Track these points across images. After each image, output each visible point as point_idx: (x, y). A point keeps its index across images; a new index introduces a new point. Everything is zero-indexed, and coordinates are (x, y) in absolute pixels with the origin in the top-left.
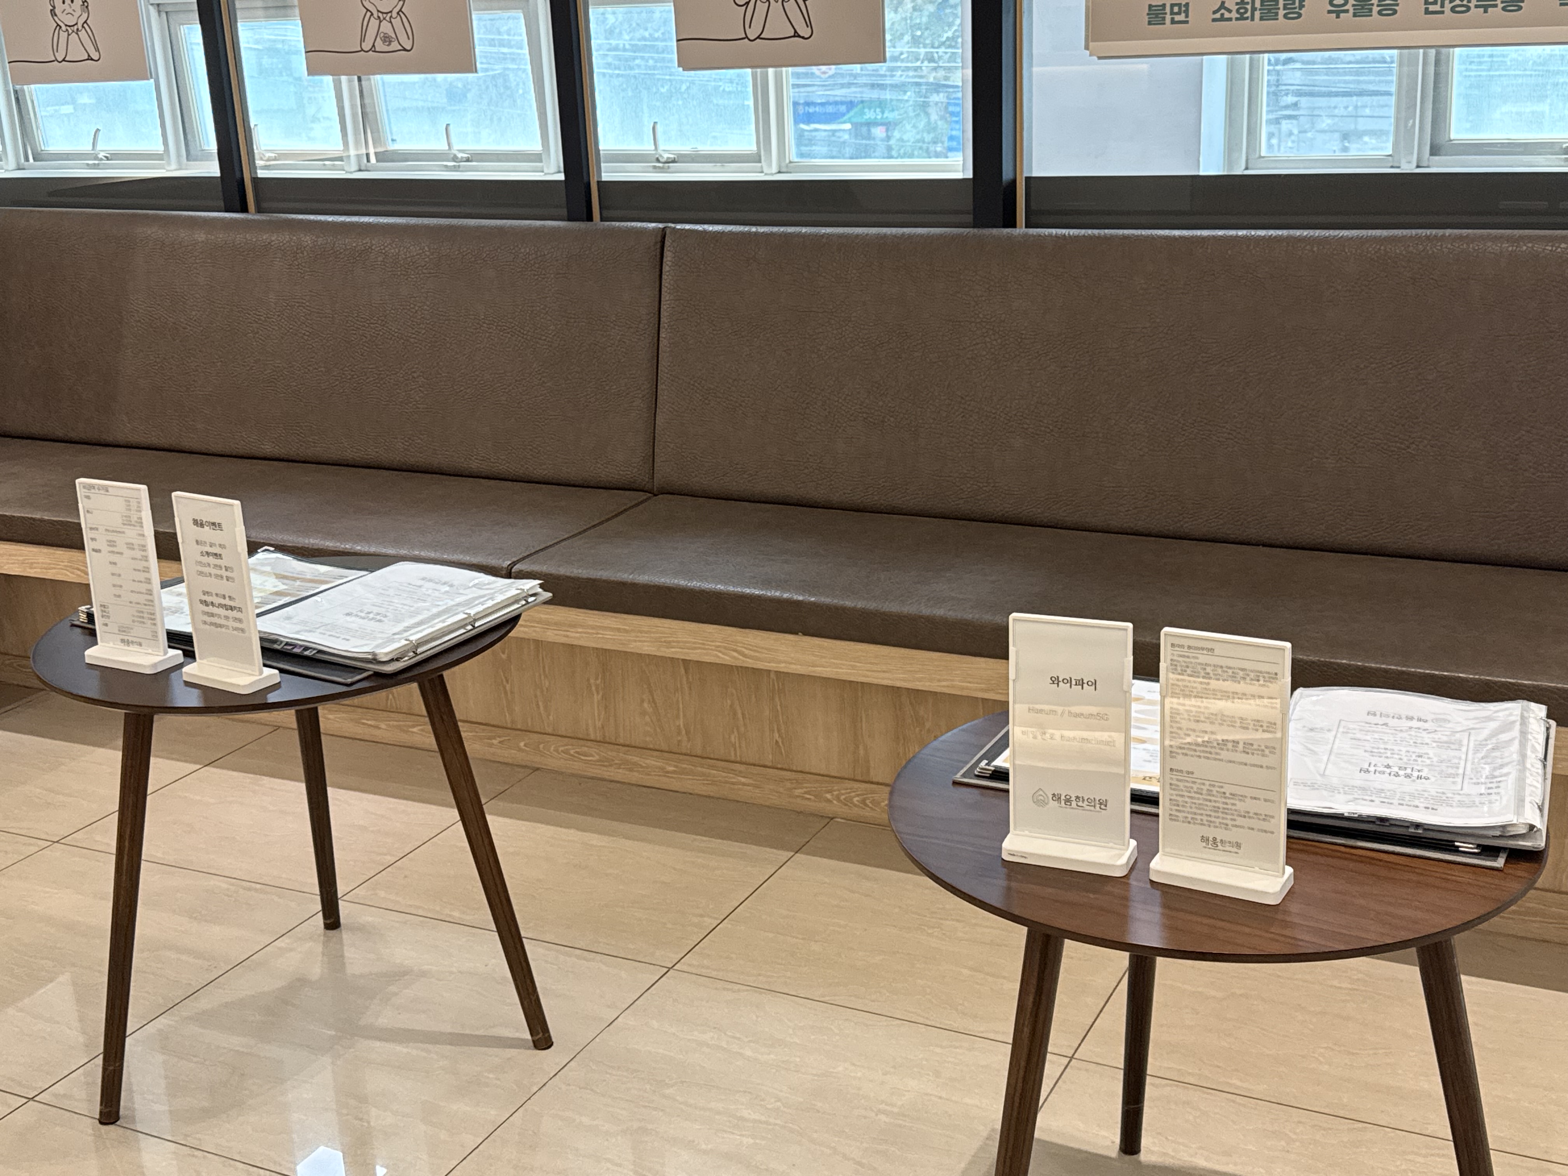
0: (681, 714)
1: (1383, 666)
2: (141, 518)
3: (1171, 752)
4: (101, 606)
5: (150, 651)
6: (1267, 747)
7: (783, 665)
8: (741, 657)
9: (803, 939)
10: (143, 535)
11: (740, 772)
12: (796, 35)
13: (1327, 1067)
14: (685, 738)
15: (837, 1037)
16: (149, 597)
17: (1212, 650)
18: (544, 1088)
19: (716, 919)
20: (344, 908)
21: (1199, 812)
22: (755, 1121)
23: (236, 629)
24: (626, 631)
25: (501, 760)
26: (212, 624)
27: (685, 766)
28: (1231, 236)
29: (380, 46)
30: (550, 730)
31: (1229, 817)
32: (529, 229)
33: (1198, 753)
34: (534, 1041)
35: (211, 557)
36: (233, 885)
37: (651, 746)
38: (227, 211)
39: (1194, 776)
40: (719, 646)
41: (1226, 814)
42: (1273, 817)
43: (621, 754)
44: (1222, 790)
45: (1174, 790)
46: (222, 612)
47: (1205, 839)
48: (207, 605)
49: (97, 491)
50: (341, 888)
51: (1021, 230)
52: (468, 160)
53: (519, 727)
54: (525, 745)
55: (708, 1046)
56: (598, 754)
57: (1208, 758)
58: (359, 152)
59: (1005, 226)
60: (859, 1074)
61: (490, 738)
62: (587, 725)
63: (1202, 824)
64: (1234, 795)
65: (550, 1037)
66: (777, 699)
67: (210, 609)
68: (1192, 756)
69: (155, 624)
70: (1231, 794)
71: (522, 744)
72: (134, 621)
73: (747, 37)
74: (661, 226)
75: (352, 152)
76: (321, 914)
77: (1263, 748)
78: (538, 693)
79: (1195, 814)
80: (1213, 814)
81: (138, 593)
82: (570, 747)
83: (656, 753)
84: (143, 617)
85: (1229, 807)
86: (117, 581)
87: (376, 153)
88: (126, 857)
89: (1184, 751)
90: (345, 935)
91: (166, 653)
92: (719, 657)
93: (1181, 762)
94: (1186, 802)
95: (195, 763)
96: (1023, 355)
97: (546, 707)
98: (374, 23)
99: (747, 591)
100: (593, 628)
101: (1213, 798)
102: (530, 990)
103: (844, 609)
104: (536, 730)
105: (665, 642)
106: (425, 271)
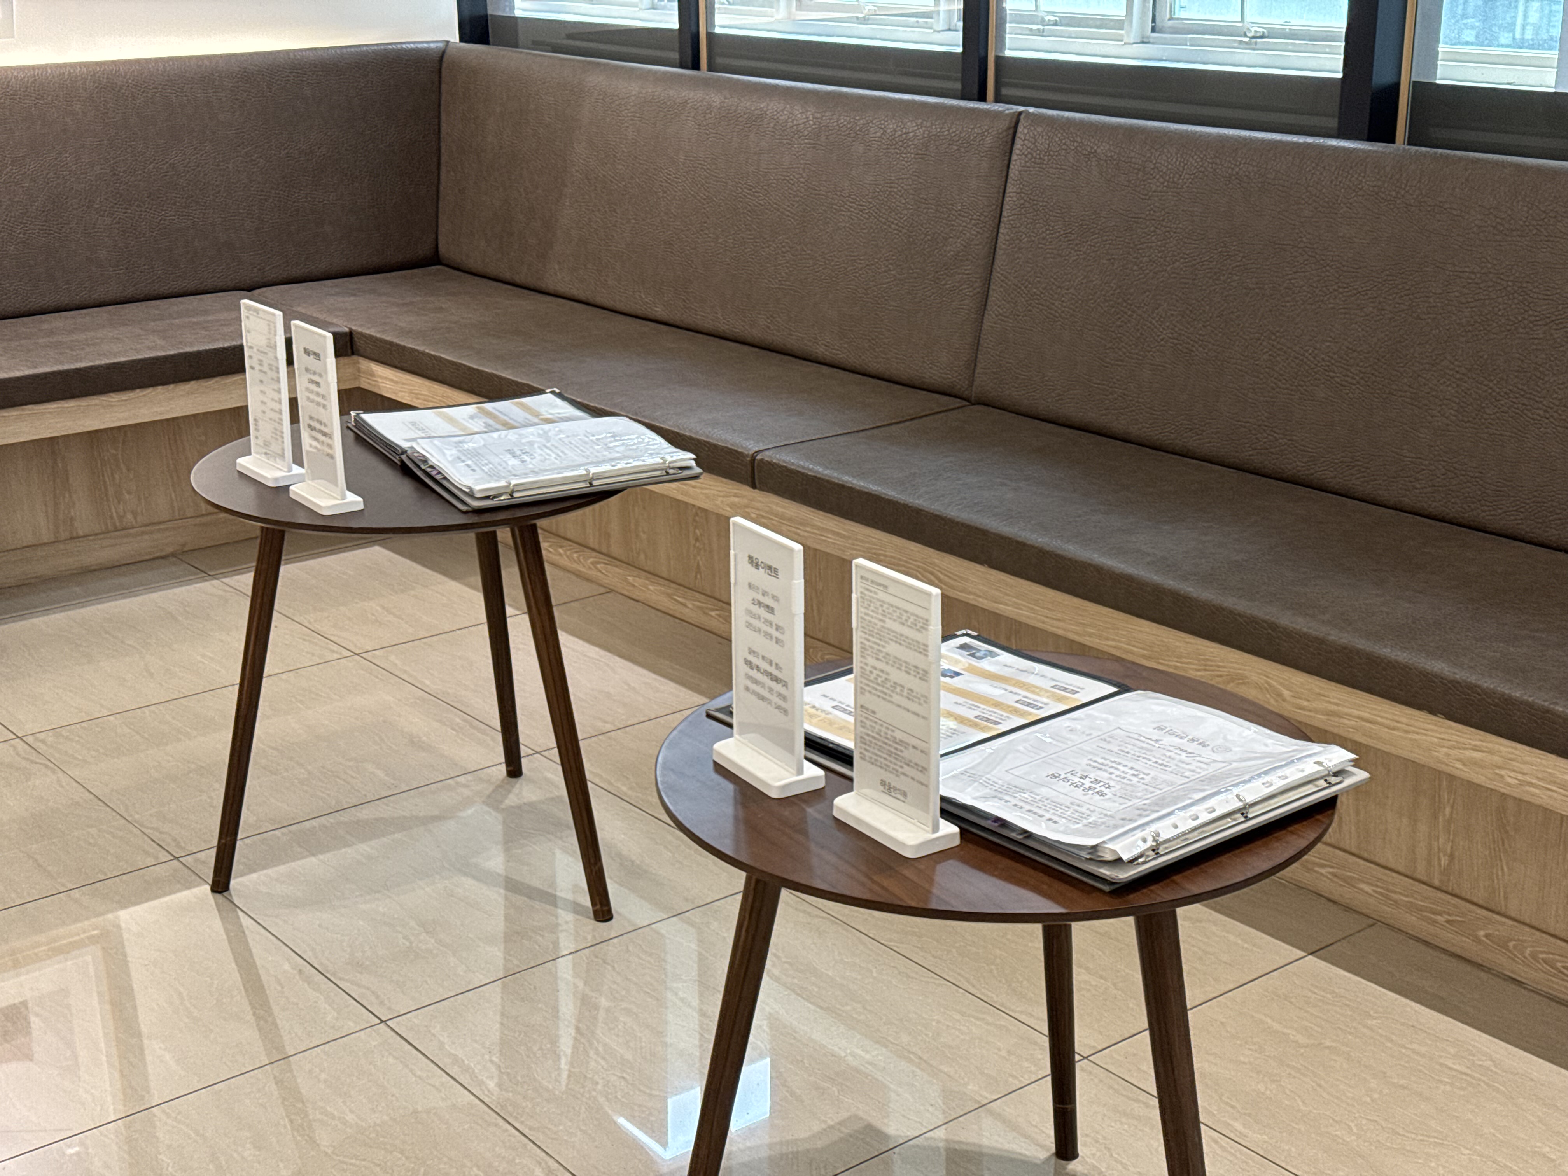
2: (280, 338)
3: (861, 688)
4: (254, 419)
5: (281, 465)
6: (921, 696)
16: (280, 416)
21: (878, 753)
23: (328, 454)
24: (843, 536)
26: (314, 447)
31: (898, 763)
33: (878, 693)
34: (593, 912)
39: (877, 716)
40: (918, 567)
41: (896, 759)
42: (927, 770)
44: (894, 735)
45: (863, 727)
47: (883, 783)
48: (312, 429)
49: (253, 313)
57: (884, 699)
63: (886, 770)
64: (901, 741)
65: (611, 913)
67: (314, 433)
68: (874, 695)
69: (283, 442)
72: (272, 437)
74: (1019, 109)
76: (505, 770)
80: (887, 757)
81: (275, 411)
84: (277, 435)
85: (899, 753)
86: (264, 398)
90: (525, 782)
91: (290, 470)
93: (868, 700)
94: (871, 742)
101: (888, 742)
102: (592, 861)
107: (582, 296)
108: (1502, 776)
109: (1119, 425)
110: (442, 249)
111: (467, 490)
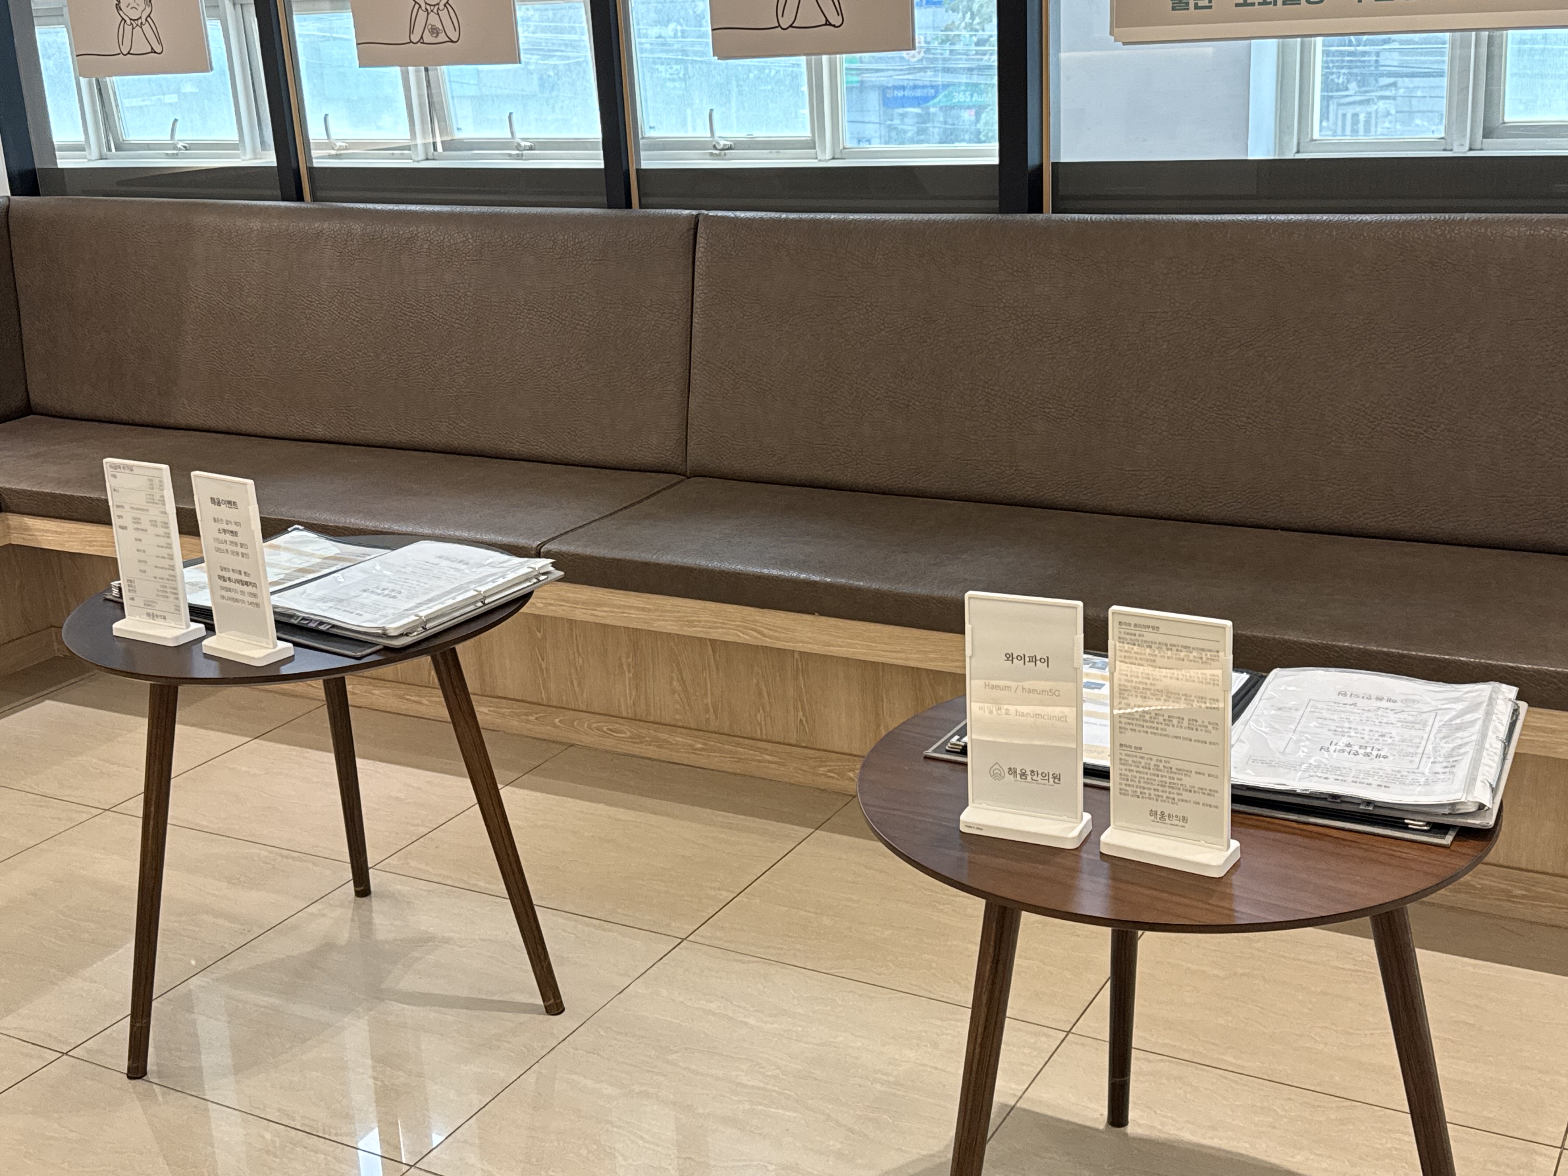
0: (709, 692)
1: (1385, 649)
2: (163, 497)
3: (1120, 728)
4: (128, 580)
5: (173, 624)
6: (1210, 723)
7: (801, 644)
8: (760, 636)
9: (815, 913)
10: (165, 513)
11: (766, 750)
12: (828, 23)
13: (1322, 1046)
14: (713, 717)
15: (840, 1009)
16: (171, 572)
17: (1158, 628)
18: (552, 1052)
19: (732, 892)
20: (375, 878)
21: (1147, 786)
22: (753, 1087)
23: (251, 603)
25: (538, 736)
26: (229, 599)
27: (712, 743)
28: (1251, 221)
29: (428, 38)
30: (583, 707)
31: (1175, 791)
32: (567, 217)
33: (1145, 729)
34: (546, 1007)
35: (227, 535)
36: (271, 852)
37: (681, 724)
38: (283, 200)
39: (1143, 751)
40: (739, 626)
41: (1173, 788)
42: (1217, 792)
43: (652, 732)
44: (1168, 765)
45: (1124, 764)
46: (239, 587)
47: (1153, 813)
48: (224, 581)
49: (122, 470)
50: (372, 856)
51: (1047, 215)
52: (531, 148)
53: (554, 704)
54: (560, 721)
55: (714, 1014)
56: (629, 731)
57: (1155, 734)
58: (427, 141)
59: (1031, 211)
60: (859, 1044)
61: (526, 714)
62: (619, 702)
63: (1150, 799)
64: (1180, 770)
65: (561, 1002)
66: (801, 678)
67: (227, 584)
68: (1140, 731)
69: (177, 599)
70: (1177, 769)
71: (557, 720)
72: (158, 595)
73: (779, 26)
74: (694, 212)
75: (420, 141)
76: (352, 883)
77: (1206, 723)
78: (573, 671)
79: (1144, 788)
80: (1160, 788)
81: (162, 568)
82: (602, 724)
83: (683, 731)
84: (166, 592)
85: (1175, 781)
86: (142, 556)
87: (442, 142)
88: (152, 823)
89: (1132, 727)
90: (374, 902)
91: (188, 626)
92: (738, 636)
93: (1130, 738)
94: (1135, 777)
95: (245, 735)
96: (1045, 339)
97: (579, 684)
98: (422, 15)
99: (766, 571)
100: (619, 608)
101: (1160, 773)
102: (542, 957)
103: (859, 590)
104: (570, 707)
105: (688, 621)
106: (468, 258)
110: (35, 399)
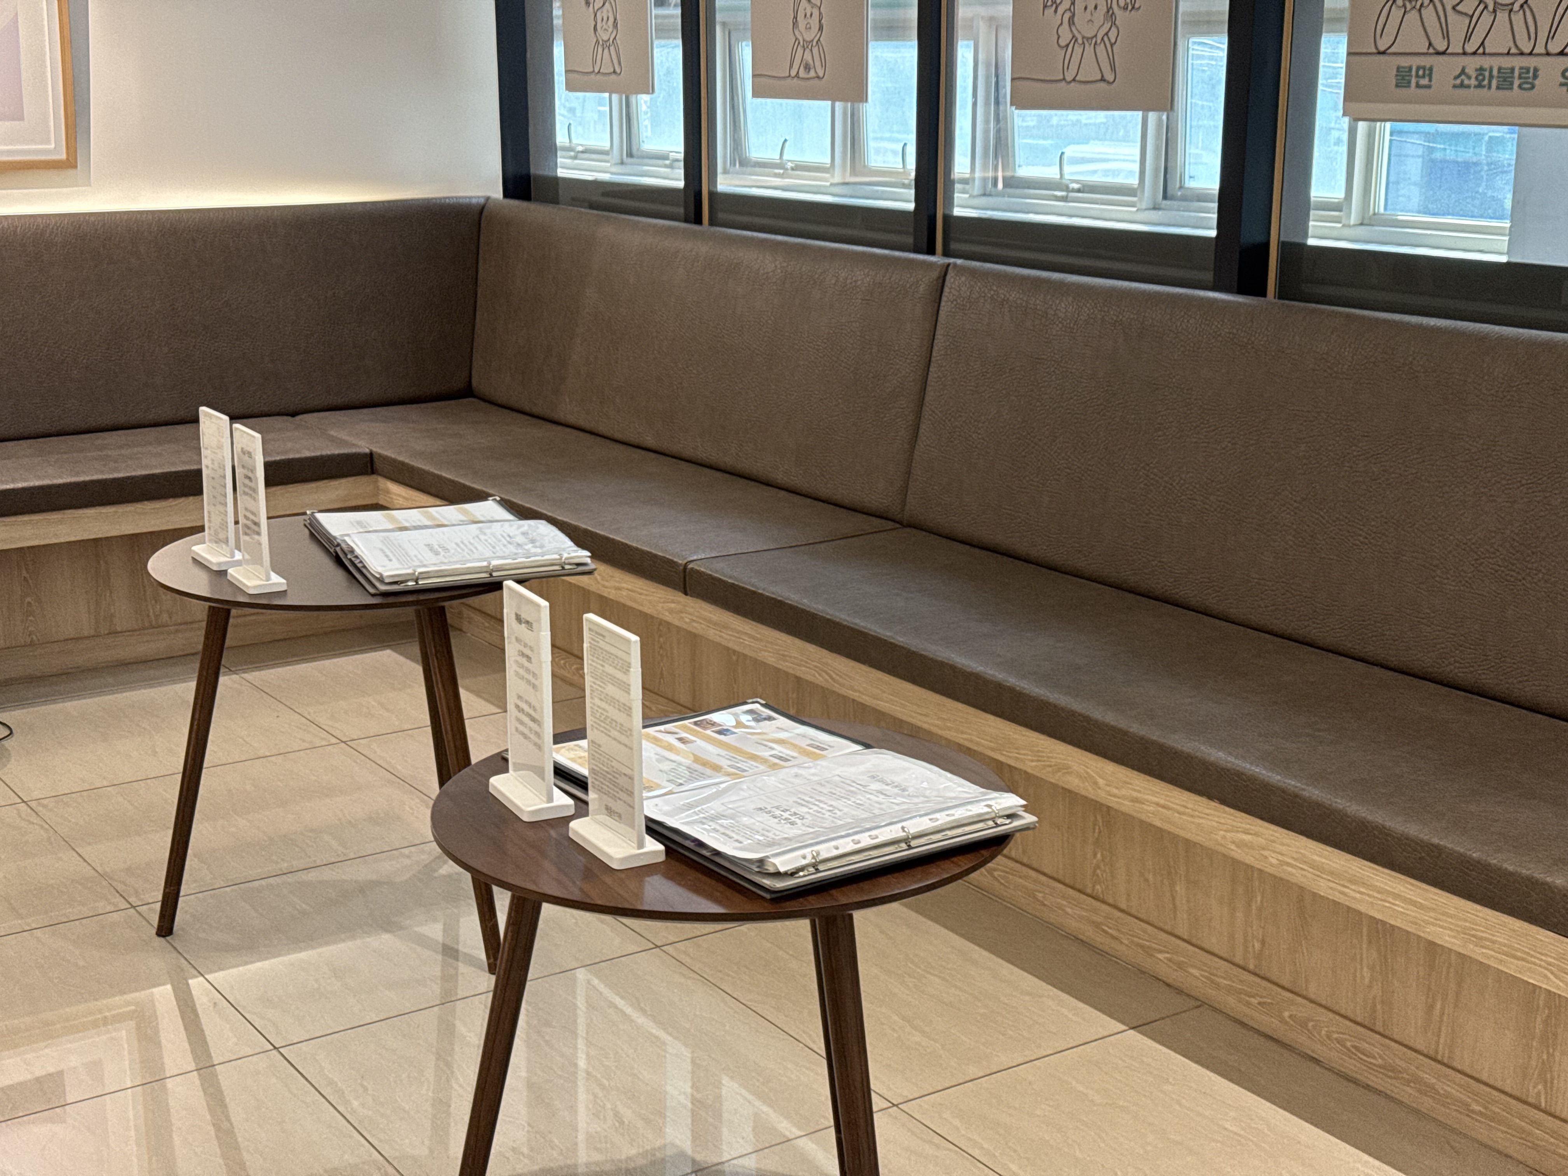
2: (227, 445)
3: (591, 725)
5: (225, 552)
7: (857, 694)
12: (1103, 79)
17: (604, 636)
21: (604, 782)
24: (757, 639)
29: (802, 74)
31: (615, 789)
33: (602, 729)
35: (248, 480)
39: (601, 749)
40: (816, 667)
41: (614, 786)
45: (593, 759)
48: (247, 519)
49: (209, 418)
57: (606, 734)
63: (605, 794)
67: (248, 523)
69: (228, 531)
70: (616, 769)
73: (1064, 79)
74: (949, 261)
80: (609, 785)
84: (223, 525)
89: (596, 725)
91: (233, 556)
93: (596, 736)
94: (599, 772)
98: (800, 51)
101: (609, 771)
105: (782, 655)
106: (774, 287)
107: (587, 425)
108: (1266, 857)
109: (1021, 546)
110: (474, 383)
111: (378, 576)
